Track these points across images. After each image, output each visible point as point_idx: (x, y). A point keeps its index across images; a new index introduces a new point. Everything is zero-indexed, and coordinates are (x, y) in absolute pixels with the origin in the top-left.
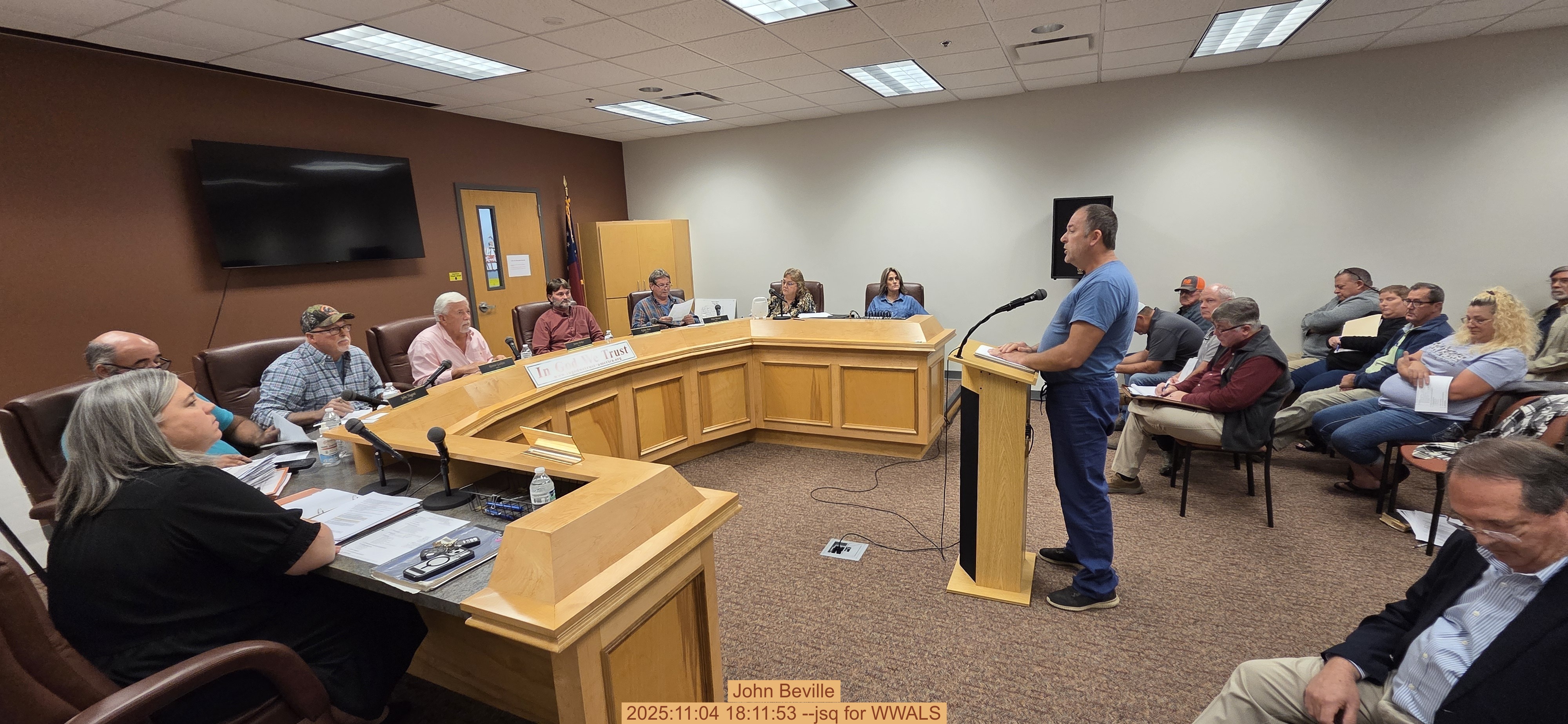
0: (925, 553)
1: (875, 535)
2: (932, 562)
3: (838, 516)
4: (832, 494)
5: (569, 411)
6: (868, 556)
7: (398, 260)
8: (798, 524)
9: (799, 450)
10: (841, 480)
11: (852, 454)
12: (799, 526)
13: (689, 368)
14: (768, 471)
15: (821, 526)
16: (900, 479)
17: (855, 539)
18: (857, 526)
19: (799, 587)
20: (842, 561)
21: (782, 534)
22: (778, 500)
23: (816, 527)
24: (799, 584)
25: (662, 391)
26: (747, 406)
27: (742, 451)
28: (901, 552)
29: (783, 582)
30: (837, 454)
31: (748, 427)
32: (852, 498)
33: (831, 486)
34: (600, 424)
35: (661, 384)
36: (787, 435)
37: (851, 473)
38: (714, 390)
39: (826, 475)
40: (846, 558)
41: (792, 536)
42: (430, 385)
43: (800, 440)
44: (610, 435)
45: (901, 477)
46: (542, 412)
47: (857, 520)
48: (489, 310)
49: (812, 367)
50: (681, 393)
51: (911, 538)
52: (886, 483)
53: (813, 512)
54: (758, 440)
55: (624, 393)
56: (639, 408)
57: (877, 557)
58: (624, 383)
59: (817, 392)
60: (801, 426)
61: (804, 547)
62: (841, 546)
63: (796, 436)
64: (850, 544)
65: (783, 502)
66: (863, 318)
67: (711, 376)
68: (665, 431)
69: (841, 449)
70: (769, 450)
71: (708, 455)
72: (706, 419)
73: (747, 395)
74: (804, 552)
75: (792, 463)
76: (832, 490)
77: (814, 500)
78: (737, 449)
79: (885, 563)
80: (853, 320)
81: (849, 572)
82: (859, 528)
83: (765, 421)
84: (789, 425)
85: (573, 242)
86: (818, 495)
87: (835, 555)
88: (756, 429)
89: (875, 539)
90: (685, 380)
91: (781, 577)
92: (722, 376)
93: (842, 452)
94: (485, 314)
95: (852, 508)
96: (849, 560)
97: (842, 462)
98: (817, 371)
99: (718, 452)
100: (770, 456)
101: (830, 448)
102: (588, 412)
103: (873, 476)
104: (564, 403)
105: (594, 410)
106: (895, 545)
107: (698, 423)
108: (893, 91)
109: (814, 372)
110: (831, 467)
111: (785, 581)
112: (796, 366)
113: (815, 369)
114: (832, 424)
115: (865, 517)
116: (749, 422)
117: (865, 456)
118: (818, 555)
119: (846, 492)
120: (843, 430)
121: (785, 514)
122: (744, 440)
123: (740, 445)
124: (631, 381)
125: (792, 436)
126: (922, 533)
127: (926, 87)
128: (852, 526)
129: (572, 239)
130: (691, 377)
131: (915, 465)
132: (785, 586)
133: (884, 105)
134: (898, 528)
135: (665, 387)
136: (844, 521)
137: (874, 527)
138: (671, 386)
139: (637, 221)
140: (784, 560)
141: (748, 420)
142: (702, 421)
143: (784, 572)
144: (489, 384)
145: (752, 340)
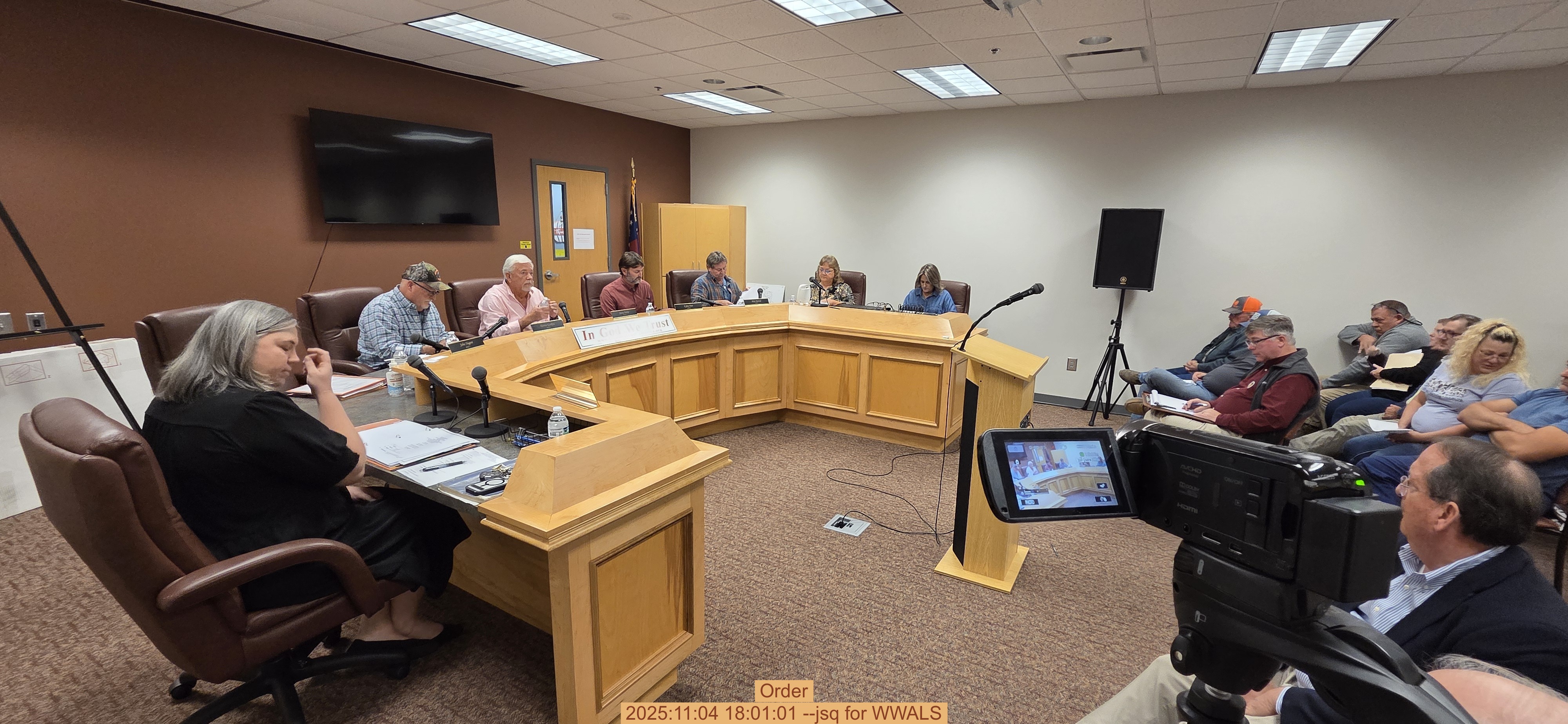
0: (922, 536)
1: (879, 515)
2: (928, 545)
3: (848, 495)
4: (847, 476)
5: (609, 373)
6: (867, 533)
7: (477, 227)
8: (809, 498)
9: (824, 432)
10: (858, 463)
11: (874, 441)
12: (809, 500)
13: (725, 345)
14: (791, 449)
15: (830, 502)
16: (915, 468)
17: (859, 517)
18: (863, 505)
19: (797, 552)
20: (842, 535)
21: (792, 505)
22: (795, 475)
23: (826, 503)
24: (798, 550)
25: (699, 364)
26: (779, 387)
27: (771, 428)
28: (900, 533)
29: (784, 547)
30: (860, 440)
31: (778, 407)
32: (866, 481)
33: (847, 468)
34: (637, 389)
35: (698, 358)
36: (815, 418)
37: (869, 458)
38: (747, 370)
39: (845, 458)
40: (847, 533)
41: (801, 508)
42: (487, 337)
43: (827, 423)
44: (646, 400)
45: (916, 467)
46: (584, 371)
47: (865, 500)
48: (553, 278)
49: (843, 354)
50: (717, 368)
51: (913, 522)
52: (900, 470)
53: (825, 489)
54: (787, 421)
55: (662, 363)
56: (675, 378)
57: (875, 535)
58: (663, 353)
59: (846, 380)
60: (828, 410)
61: (810, 519)
62: (845, 522)
63: (824, 419)
64: (853, 521)
65: (799, 477)
66: (897, 311)
67: (746, 355)
68: (698, 402)
69: (864, 436)
70: (796, 430)
71: (738, 429)
72: (738, 394)
73: (780, 375)
74: (809, 523)
75: (815, 444)
76: (848, 471)
77: (829, 479)
78: (767, 426)
79: (882, 541)
80: (888, 312)
81: (847, 545)
82: (865, 508)
83: (795, 402)
84: (818, 408)
85: (636, 220)
86: (833, 475)
87: (838, 529)
88: (786, 409)
89: (878, 519)
90: (722, 356)
91: (783, 542)
92: (757, 356)
93: (865, 438)
94: (549, 281)
95: (863, 489)
96: (849, 535)
97: (863, 448)
98: (847, 358)
99: (748, 427)
100: (796, 436)
101: (854, 434)
102: (627, 377)
103: (890, 463)
104: (605, 366)
105: (632, 375)
106: (896, 527)
107: (730, 398)
108: (949, 93)
109: (844, 359)
110: (852, 451)
111: (786, 546)
112: (827, 352)
113: (846, 356)
114: (857, 411)
115: (873, 499)
116: (780, 401)
117: (887, 444)
118: (821, 527)
119: (861, 475)
120: (868, 417)
121: (799, 488)
122: (774, 418)
123: (770, 423)
124: (669, 352)
125: (819, 419)
126: (924, 519)
127: (981, 90)
128: (859, 506)
129: (635, 218)
130: (727, 354)
131: (933, 457)
132: (785, 550)
133: (938, 106)
134: (902, 512)
135: (701, 361)
136: (852, 500)
137: (879, 509)
138: (707, 360)
139: (697, 204)
140: (788, 528)
141: (779, 400)
142: (734, 396)
143: (786, 538)
144: (538, 341)
145: (788, 324)
